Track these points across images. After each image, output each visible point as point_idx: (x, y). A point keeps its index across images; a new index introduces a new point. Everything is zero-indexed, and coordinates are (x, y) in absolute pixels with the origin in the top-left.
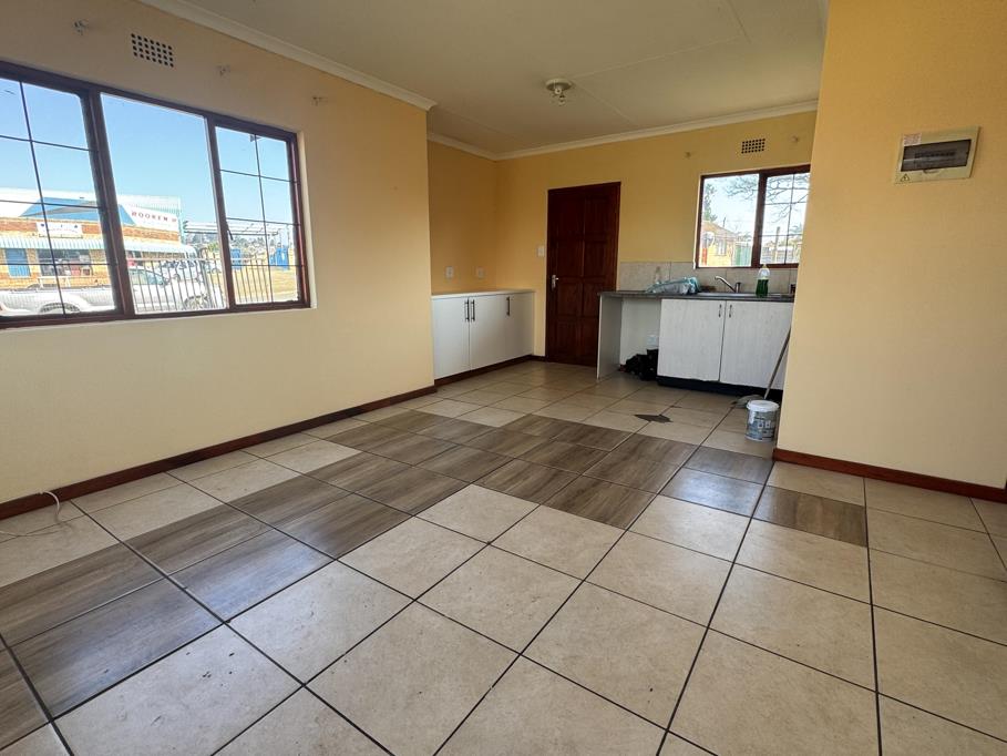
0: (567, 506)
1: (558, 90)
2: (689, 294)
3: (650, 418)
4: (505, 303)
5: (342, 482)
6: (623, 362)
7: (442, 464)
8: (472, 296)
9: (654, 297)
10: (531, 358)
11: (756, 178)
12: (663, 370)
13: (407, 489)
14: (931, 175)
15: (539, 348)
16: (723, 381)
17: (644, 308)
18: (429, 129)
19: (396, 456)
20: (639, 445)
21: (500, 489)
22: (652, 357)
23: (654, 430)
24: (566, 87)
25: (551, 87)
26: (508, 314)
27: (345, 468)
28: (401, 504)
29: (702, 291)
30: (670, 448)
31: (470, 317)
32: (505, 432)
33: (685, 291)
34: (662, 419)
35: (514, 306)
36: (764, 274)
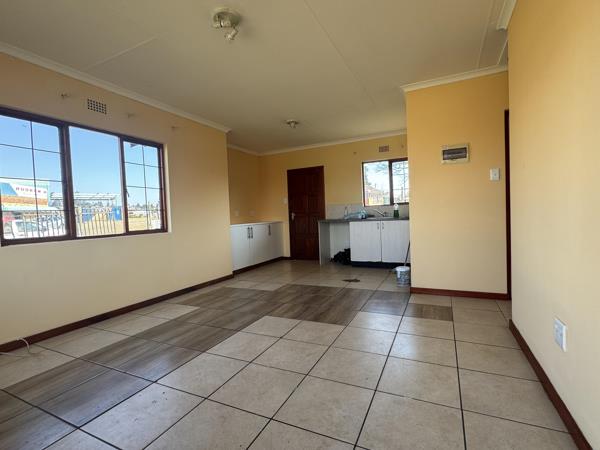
0: (316, 319)
1: (293, 124)
2: (363, 219)
3: (350, 281)
4: (267, 228)
5: (195, 321)
6: (332, 256)
7: (247, 308)
8: (251, 225)
9: (345, 221)
10: (283, 259)
11: (387, 163)
12: (354, 258)
13: (232, 321)
14: (455, 161)
15: (287, 252)
16: (384, 261)
17: (341, 228)
18: (228, 141)
19: (221, 308)
20: (346, 293)
21: (281, 316)
22: (348, 252)
23: (353, 285)
24: (296, 123)
25: (289, 123)
26: (270, 234)
27: (194, 315)
28: (231, 326)
29: (368, 217)
30: (362, 292)
31: (250, 236)
32: (276, 293)
33: (360, 217)
34: (356, 281)
35: (272, 229)
36: (396, 207)
